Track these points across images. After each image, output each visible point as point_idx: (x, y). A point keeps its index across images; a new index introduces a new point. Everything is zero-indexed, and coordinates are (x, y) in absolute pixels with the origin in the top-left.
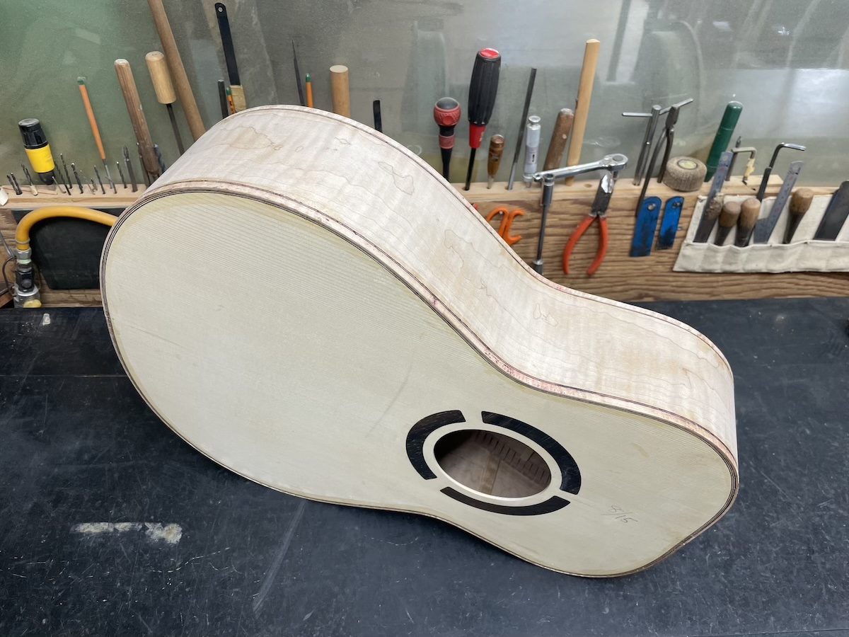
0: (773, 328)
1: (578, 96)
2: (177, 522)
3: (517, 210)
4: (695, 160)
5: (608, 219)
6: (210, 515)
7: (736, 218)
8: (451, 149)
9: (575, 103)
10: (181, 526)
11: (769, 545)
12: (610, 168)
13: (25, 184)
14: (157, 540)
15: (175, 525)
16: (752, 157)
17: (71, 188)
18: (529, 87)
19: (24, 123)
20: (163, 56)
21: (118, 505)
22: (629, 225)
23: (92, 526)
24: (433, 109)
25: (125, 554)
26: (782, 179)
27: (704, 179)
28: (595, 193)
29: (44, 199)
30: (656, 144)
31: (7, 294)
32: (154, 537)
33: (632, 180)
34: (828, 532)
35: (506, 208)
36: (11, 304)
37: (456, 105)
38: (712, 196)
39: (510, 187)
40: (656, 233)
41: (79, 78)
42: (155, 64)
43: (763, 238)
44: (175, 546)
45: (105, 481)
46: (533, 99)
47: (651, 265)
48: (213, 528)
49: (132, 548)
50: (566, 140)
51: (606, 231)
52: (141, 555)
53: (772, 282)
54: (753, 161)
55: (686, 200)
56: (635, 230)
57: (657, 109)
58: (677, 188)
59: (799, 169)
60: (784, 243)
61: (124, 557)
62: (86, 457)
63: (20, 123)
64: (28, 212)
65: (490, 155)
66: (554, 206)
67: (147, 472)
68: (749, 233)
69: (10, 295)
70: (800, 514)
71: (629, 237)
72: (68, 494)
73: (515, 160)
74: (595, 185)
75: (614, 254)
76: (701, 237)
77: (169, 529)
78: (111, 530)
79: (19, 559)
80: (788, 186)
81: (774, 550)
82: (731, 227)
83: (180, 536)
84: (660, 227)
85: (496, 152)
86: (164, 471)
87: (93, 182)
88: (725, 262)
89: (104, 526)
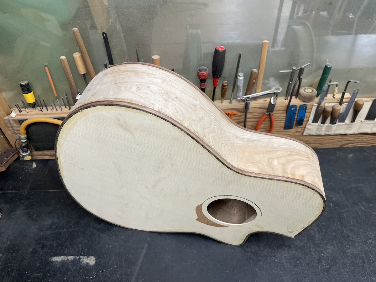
0: (347, 161)
1: (260, 64)
3: (234, 112)
4: (312, 88)
5: (274, 115)
6: (107, 252)
7: (331, 113)
8: (205, 88)
9: (258, 67)
10: (95, 257)
11: (346, 260)
12: (274, 93)
13: (23, 107)
14: (85, 264)
15: (93, 257)
16: (337, 86)
17: (43, 108)
18: (238, 61)
19: (22, 83)
20: (81, 54)
21: (69, 248)
22: (283, 117)
23: (58, 258)
24: (197, 72)
25: (72, 270)
26: (350, 95)
27: (316, 96)
28: (268, 104)
29: (32, 114)
30: (294, 83)
31: (17, 154)
32: (84, 262)
33: (284, 97)
34: (371, 254)
35: (229, 112)
36: (18, 158)
37: (207, 70)
38: (319, 104)
39: (231, 102)
40: (295, 120)
41: (45, 64)
42: (77, 58)
43: (342, 120)
44: (93, 266)
45: (62, 238)
46: (240, 65)
47: (293, 133)
48: (108, 257)
49: (75, 267)
50: (255, 82)
51: (273, 119)
52: (79, 270)
53: (347, 138)
54: (337, 88)
55: (308, 106)
56: (286, 118)
57: (294, 68)
58: (304, 101)
59: (358, 92)
60: (352, 122)
61: (72, 271)
62: (54, 227)
63: (20, 83)
64: (26, 120)
65: (222, 90)
66: (250, 110)
67: (80, 233)
68: (336, 119)
69: (18, 154)
70: (360, 246)
71: (284, 122)
72: (47, 244)
73: (233, 91)
74: (268, 100)
75: (277, 128)
76: (315, 120)
77: (90, 259)
78: (66, 259)
79: (28, 273)
80: (353, 99)
81: (348, 262)
82: (328, 117)
83: (95, 262)
84: (297, 117)
85: (224, 89)
86: (87, 233)
87: (52, 106)
88: (326, 131)
89: (63, 258)
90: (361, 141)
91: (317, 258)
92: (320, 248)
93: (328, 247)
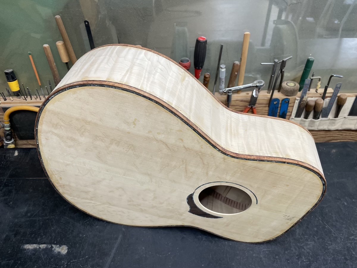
0: (331, 156)
1: (241, 56)
2: (66, 245)
4: (294, 82)
5: (256, 108)
6: (80, 241)
7: (313, 107)
9: (240, 59)
10: (67, 246)
11: (327, 257)
12: (257, 86)
13: (7, 96)
14: (57, 253)
16: (319, 81)
17: (27, 97)
18: (220, 53)
19: (7, 71)
20: (63, 42)
21: (42, 236)
22: (266, 110)
23: (30, 246)
25: (43, 259)
26: (333, 90)
27: (298, 90)
28: (250, 97)
29: (16, 102)
30: (277, 75)
32: (55, 251)
33: (267, 91)
34: (354, 250)
36: (3, 146)
37: (188, 61)
38: (302, 98)
40: (278, 114)
41: (29, 52)
42: (60, 46)
43: (326, 115)
44: (65, 255)
45: (36, 225)
46: (222, 57)
48: (81, 247)
49: (46, 256)
50: (237, 75)
52: (50, 259)
53: (331, 134)
54: (320, 82)
55: (290, 100)
56: (268, 112)
57: (276, 61)
58: (287, 95)
59: (340, 86)
60: (335, 117)
61: (43, 260)
62: (29, 215)
63: (5, 71)
64: (8, 108)
65: (204, 82)
66: (232, 103)
67: (54, 222)
68: (319, 114)
69: (2, 142)
70: (342, 242)
72: (21, 231)
73: (215, 83)
74: (250, 93)
76: (298, 115)
77: (62, 248)
78: (38, 247)
80: (336, 93)
81: (329, 259)
82: (311, 111)
83: (66, 251)
84: (280, 111)
85: (206, 81)
86: (62, 221)
87: (36, 95)
88: (309, 126)
89: (35, 246)
90: (345, 137)
91: (296, 254)
92: (300, 243)
93: (309, 243)
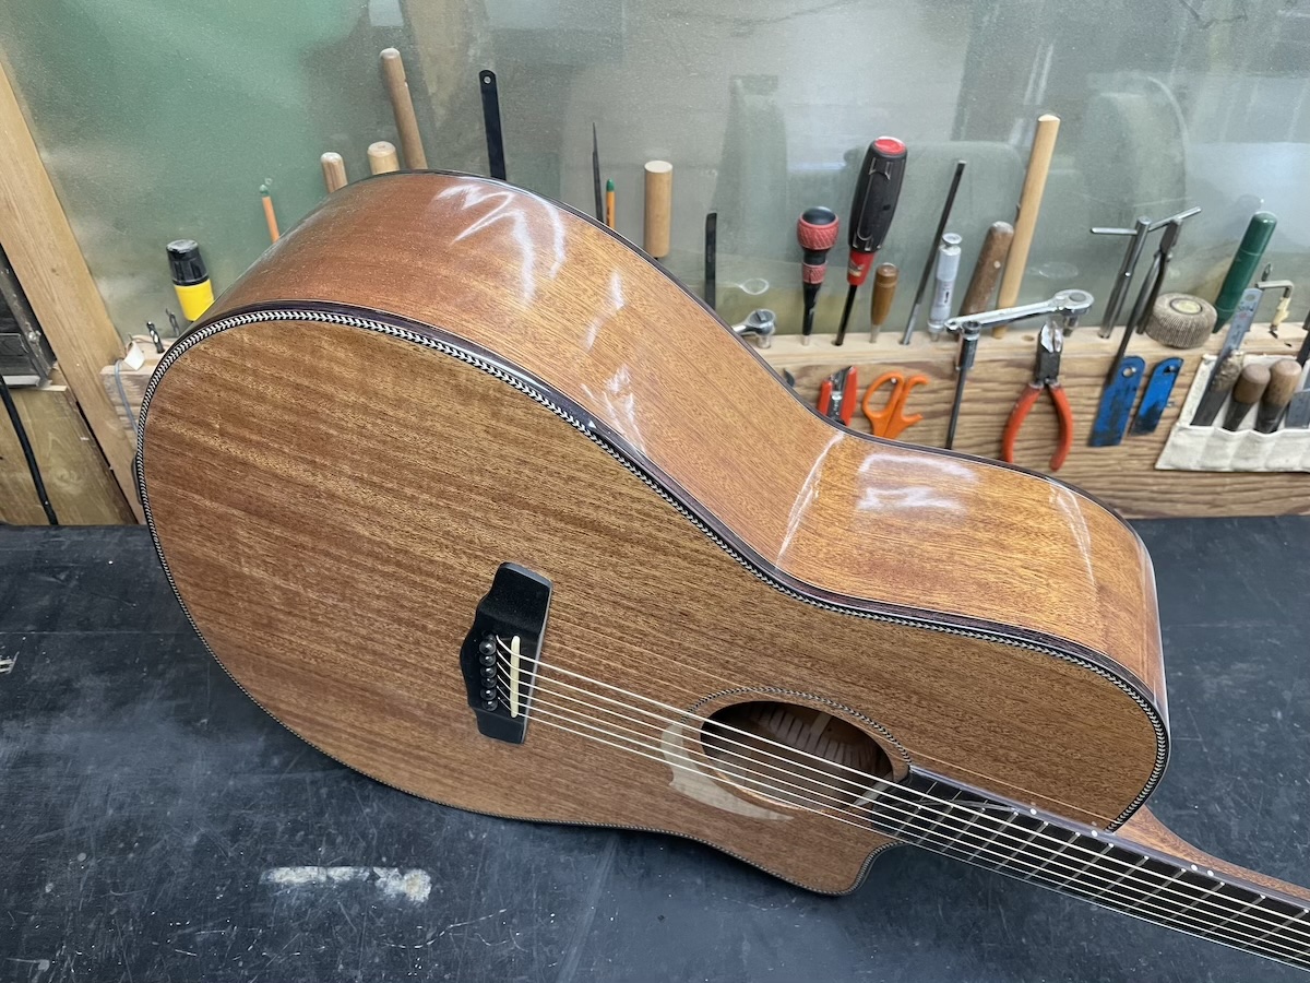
1: (1021, 202)
2: (423, 869)
3: (918, 376)
4: (1197, 299)
5: (1063, 390)
6: (471, 856)
7: (1264, 388)
8: (820, 284)
9: (1015, 214)
10: (429, 873)
12: (1065, 313)
14: (394, 896)
15: (420, 872)
16: (1285, 296)
18: (950, 191)
19: (172, 246)
20: (395, 148)
21: (330, 839)
22: (1090, 398)
23: (292, 873)
24: (795, 225)
25: (347, 918)
27: (1212, 329)
32: (388, 891)
33: (1098, 329)
35: (902, 374)
37: (833, 218)
38: (1224, 355)
39: (906, 341)
40: (1132, 411)
42: (382, 160)
43: (1301, 418)
44: (423, 905)
47: (1120, 460)
48: (478, 876)
49: (356, 909)
50: (999, 269)
52: (372, 920)
53: (1307, 486)
54: (1288, 301)
55: (1183, 362)
56: (1100, 406)
57: (1146, 223)
58: (1171, 343)
61: (346, 923)
62: (275, 762)
63: (169, 246)
66: (974, 371)
67: (370, 786)
68: (1279, 415)
71: (1091, 417)
72: (251, 821)
73: (918, 300)
74: (1031, 337)
76: (1203, 417)
77: (412, 879)
78: (323, 879)
79: (183, 926)
82: (1252, 405)
83: (428, 891)
84: (1140, 403)
85: (883, 290)
88: (1237, 456)
89: (312, 872)
